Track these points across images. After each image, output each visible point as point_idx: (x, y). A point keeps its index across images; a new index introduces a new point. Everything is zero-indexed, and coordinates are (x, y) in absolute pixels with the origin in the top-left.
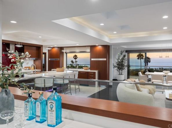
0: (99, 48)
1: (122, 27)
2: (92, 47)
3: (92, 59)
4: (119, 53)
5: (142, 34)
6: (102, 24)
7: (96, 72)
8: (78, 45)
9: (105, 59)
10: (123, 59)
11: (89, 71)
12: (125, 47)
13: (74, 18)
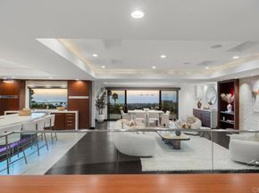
0: (79, 83)
1: (114, 62)
2: (70, 82)
3: (70, 97)
4: (99, 90)
5: (130, 71)
6: (95, 55)
7: (76, 112)
8: (51, 78)
9: (87, 97)
10: (103, 96)
11: (66, 111)
12: (106, 83)
13: (61, 40)
